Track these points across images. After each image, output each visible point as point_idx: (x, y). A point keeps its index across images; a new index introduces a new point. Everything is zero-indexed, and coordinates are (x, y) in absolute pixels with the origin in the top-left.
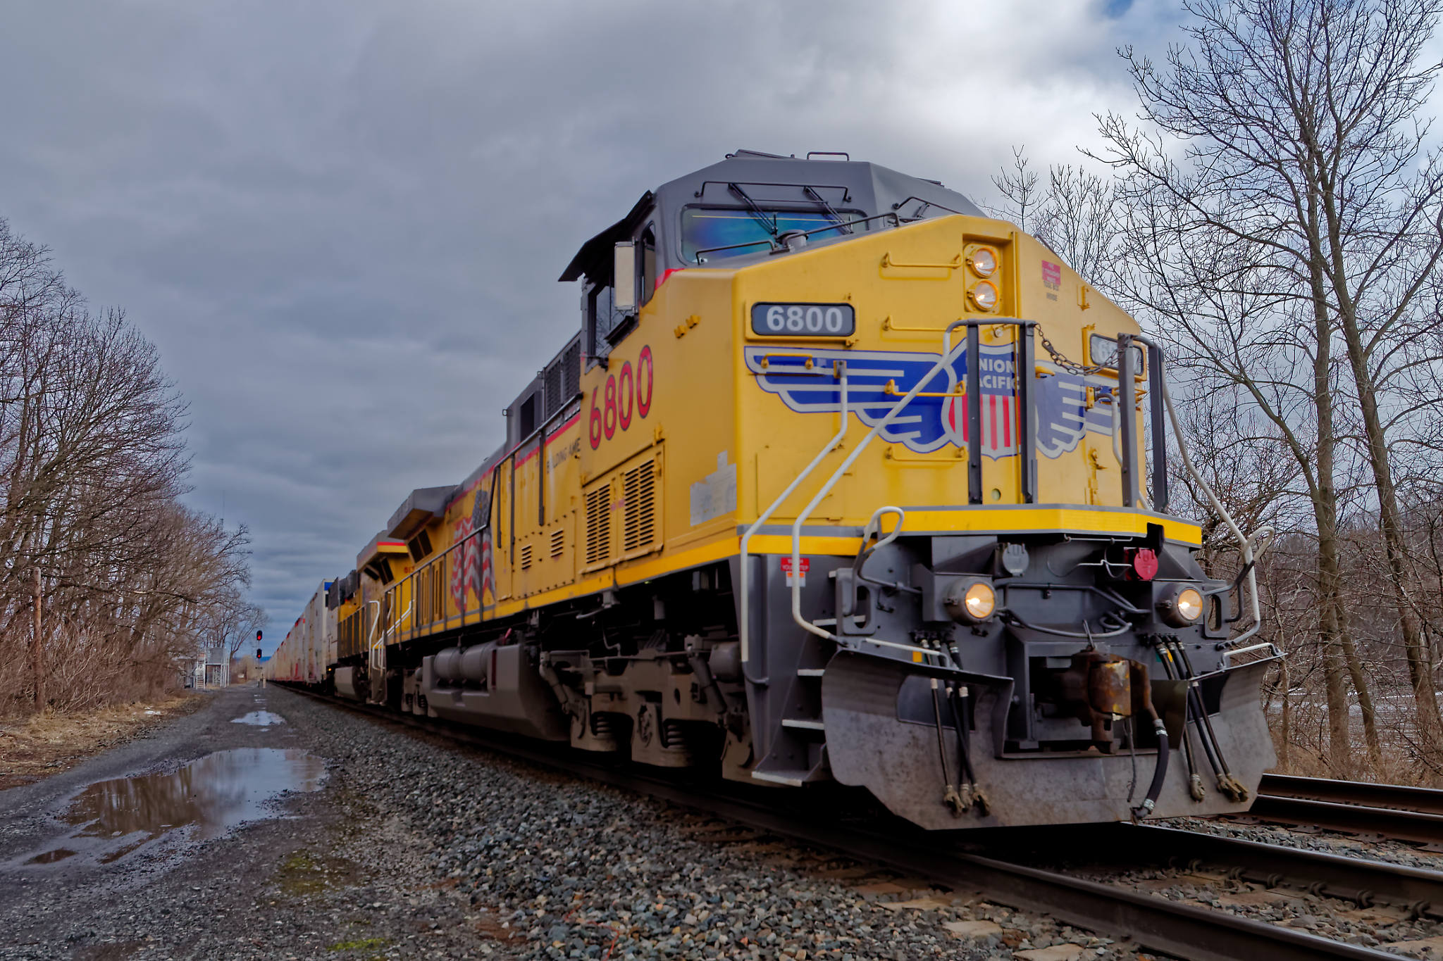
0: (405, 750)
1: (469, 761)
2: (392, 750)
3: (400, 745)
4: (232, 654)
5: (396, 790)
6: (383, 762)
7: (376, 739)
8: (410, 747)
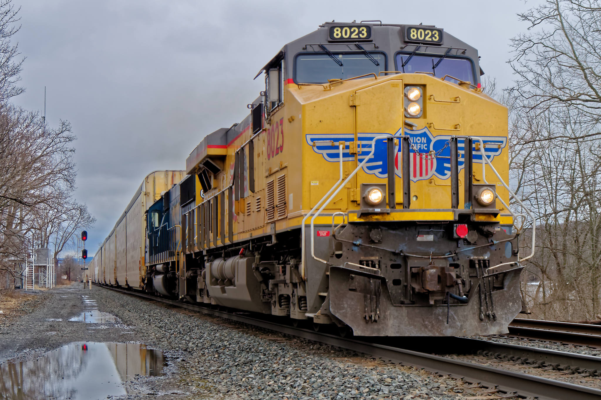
0: (238, 342)
1: (296, 351)
2: (226, 343)
3: (232, 339)
4: (56, 254)
5: (232, 375)
6: (219, 354)
7: (209, 334)
8: (243, 340)
